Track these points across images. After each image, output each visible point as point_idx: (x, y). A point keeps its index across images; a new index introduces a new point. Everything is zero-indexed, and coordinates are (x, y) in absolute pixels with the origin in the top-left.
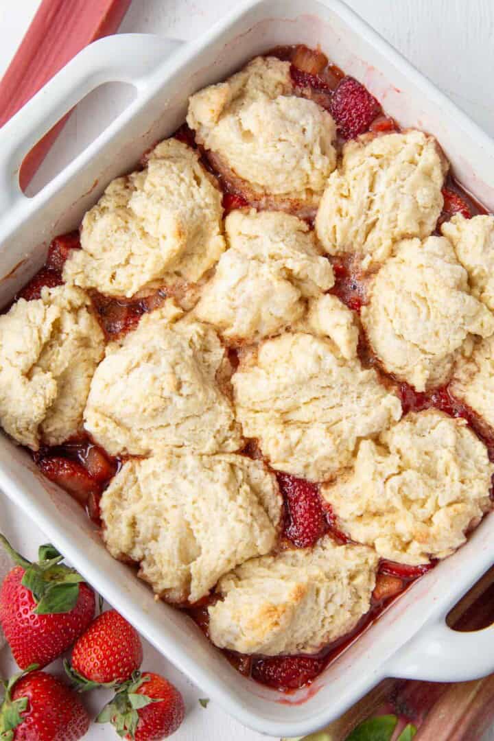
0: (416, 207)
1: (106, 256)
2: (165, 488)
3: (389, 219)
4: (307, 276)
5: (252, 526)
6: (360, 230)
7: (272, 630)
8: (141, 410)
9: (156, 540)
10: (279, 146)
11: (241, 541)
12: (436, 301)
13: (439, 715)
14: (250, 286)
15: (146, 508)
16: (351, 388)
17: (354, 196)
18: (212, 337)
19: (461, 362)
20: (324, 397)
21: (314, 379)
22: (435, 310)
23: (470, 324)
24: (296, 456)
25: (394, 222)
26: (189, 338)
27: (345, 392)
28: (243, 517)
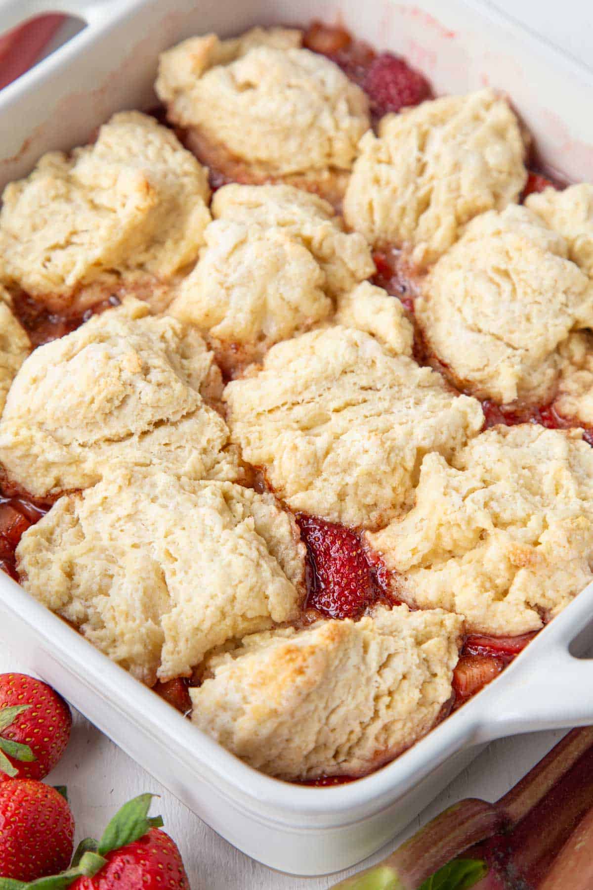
0: (486, 170)
1: (37, 236)
2: (122, 522)
3: (449, 186)
4: (333, 253)
5: (258, 565)
6: (408, 207)
7: (294, 681)
8: (87, 399)
9: (107, 595)
10: (289, 93)
11: (241, 582)
12: (524, 272)
13: (575, 844)
14: (251, 254)
15: (91, 550)
16: (406, 391)
17: (397, 159)
18: (194, 337)
19: (569, 370)
20: (365, 401)
21: (349, 375)
22: (522, 284)
23: (575, 305)
24: (324, 475)
25: (456, 190)
26: (161, 333)
27: (397, 395)
28: (244, 549)
